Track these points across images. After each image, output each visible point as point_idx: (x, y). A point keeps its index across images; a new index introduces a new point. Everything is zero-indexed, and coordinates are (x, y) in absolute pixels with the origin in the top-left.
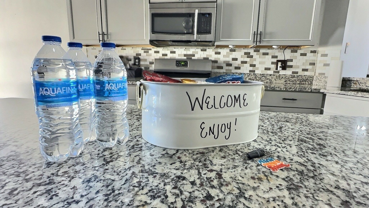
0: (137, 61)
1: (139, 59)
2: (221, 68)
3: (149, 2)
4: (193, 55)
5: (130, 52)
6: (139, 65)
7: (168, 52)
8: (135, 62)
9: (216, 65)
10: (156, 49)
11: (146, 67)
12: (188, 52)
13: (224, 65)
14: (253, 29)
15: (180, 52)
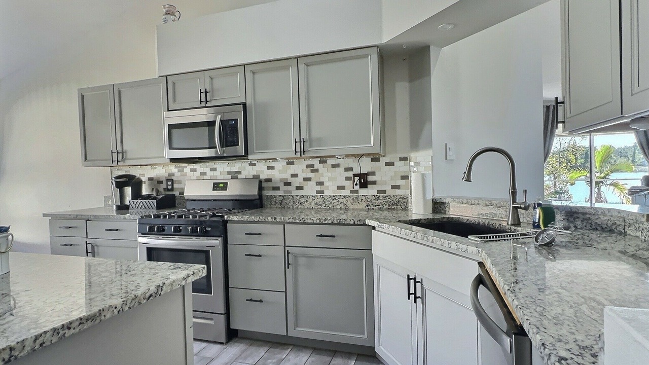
0: (170, 183)
1: (172, 181)
2: (277, 188)
3: (168, 108)
4: (239, 173)
5: (160, 172)
6: (172, 189)
7: (207, 170)
8: (167, 185)
9: (270, 184)
10: (192, 166)
11: (181, 191)
12: (232, 168)
13: (281, 185)
14: (294, 135)
15: (222, 169)
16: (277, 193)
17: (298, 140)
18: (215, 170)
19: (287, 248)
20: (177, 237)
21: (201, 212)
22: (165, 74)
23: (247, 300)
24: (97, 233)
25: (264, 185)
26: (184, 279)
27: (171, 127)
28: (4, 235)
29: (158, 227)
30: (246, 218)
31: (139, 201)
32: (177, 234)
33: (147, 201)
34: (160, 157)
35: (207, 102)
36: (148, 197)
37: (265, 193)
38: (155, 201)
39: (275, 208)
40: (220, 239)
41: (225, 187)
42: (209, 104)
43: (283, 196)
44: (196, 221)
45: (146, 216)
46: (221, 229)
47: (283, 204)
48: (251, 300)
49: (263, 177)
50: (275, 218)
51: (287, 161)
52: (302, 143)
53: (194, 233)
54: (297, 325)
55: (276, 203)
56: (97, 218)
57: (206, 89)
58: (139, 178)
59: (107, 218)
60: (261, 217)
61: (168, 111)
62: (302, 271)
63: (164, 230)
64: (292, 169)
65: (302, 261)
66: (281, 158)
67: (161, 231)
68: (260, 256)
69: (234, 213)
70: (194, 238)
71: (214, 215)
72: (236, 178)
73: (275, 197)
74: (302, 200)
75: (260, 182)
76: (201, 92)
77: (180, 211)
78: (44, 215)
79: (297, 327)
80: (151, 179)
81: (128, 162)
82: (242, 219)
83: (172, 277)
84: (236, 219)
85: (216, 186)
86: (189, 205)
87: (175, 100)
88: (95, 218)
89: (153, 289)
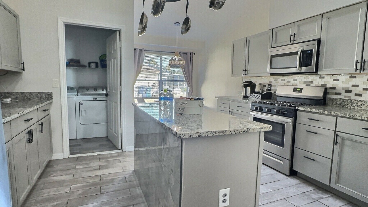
1: (271, 85)
3: (272, 47)
4: (312, 82)
5: (265, 81)
6: (270, 90)
7: (291, 80)
8: (268, 87)
9: (334, 91)
10: (282, 78)
11: (275, 91)
12: (307, 79)
13: (343, 92)
14: (357, 57)
15: (301, 80)
16: (339, 97)
17: (359, 61)
18: (296, 80)
19: (337, 133)
20: (268, 115)
21: (284, 103)
22: (272, 28)
23: (304, 157)
24: (234, 107)
25: (328, 91)
26: (260, 129)
27: (272, 57)
28: (202, 101)
29: (260, 108)
30: (309, 110)
31: (253, 94)
32: (269, 113)
33: (257, 95)
34: (265, 73)
35: (294, 40)
36: (258, 93)
37: (329, 96)
38: (260, 95)
39: (335, 106)
40: (292, 119)
41: (301, 90)
42: (295, 42)
43: (343, 100)
44: (279, 107)
45: (255, 102)
46: (293, 114)
47: (342, 105)
48: (307, 157)
49: (328, 86)
50: (330, 112)
51: (350, 75)
52: (363, 63)
53: (277, 113)
54: (338, 182)
55: (337, 103)
56: (234, 101)
57: (294, 33)
58: (254, 83)
59: (238, 101)
60: (320, 110)
61: (272, 48)
62: (346, 150)
63: (262, 110)
64: (354, 81)
65: (348, 143)
66: (344, 74)
67: (261, 110)
68: (316, 133)
69: (304, 106)
70: (277, 116)
71: (290, 106)
72: (309, 86)
73: (336, 99)
74: (359, 104)
75: (326, 89)
76: (291, 35)
77: (272, 101)
78: (216, 97)
79: (338, 183)
80: (260, 84)
81: (250, 75)
82: (307, 110)
83: (255, 127)
84: (303, 110)
85: (295, 90)
86: (278, 99)
87: (276, 42)
88: (233, 100)
89: (245, 129)
